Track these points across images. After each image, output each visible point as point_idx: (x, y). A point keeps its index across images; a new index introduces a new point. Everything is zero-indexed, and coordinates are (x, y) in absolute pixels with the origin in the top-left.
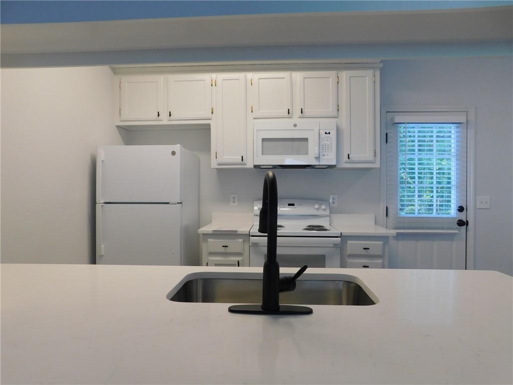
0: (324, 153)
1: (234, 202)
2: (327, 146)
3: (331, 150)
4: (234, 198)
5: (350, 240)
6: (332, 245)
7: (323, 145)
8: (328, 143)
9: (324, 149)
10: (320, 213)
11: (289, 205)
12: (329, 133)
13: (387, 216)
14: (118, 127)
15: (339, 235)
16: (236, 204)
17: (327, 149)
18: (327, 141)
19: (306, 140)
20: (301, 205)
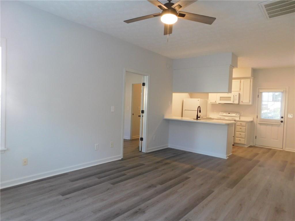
0: (235, 101)
8: (236, 98)
11: (229, 113)
13: (257, 118)
19: (231, 97)
20: (231, 114)
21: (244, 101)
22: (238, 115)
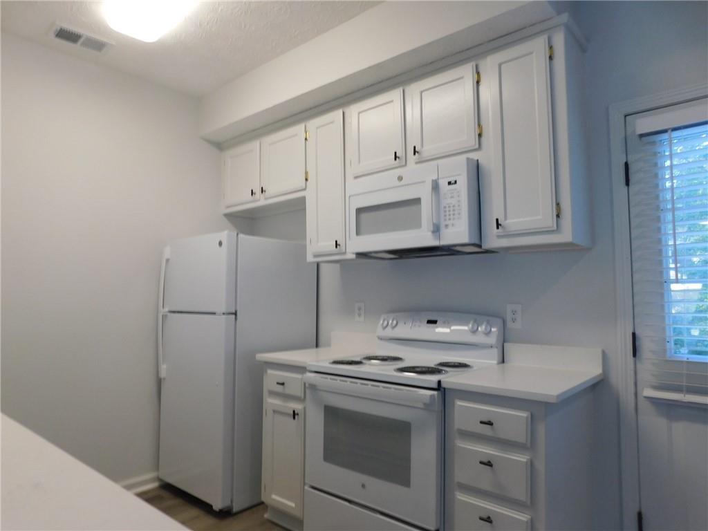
0: (448, 222)
1: (360, 315)
2: (452, 208)
3: (459, 214)
4: (360, 309)
5: (462, 399)
6: (421, 405)
7: (445, 207)
8: (454, 201)
9: (448, 213)
10: (479, 339)
11: (430, 322)
12: (456, 182)
13: (635, 354)
14: (227, 215)
15: (435, 386)
16: (362, 318)
17: (451, 213)
18: (452, 197)
19: (417, 201)
20: (447, 323)
21: (512, 223)
22: (488, 334)
